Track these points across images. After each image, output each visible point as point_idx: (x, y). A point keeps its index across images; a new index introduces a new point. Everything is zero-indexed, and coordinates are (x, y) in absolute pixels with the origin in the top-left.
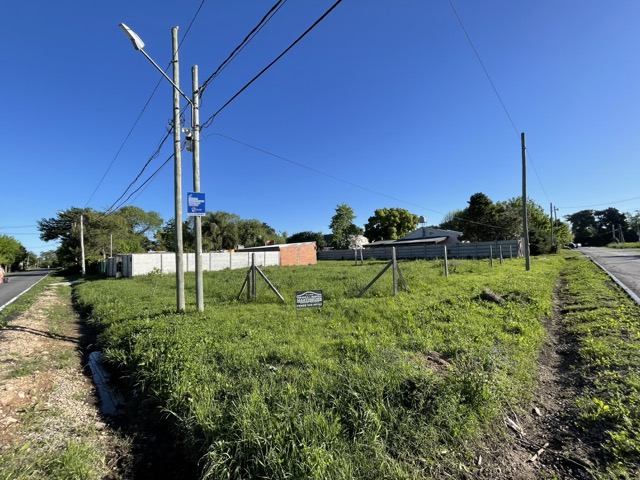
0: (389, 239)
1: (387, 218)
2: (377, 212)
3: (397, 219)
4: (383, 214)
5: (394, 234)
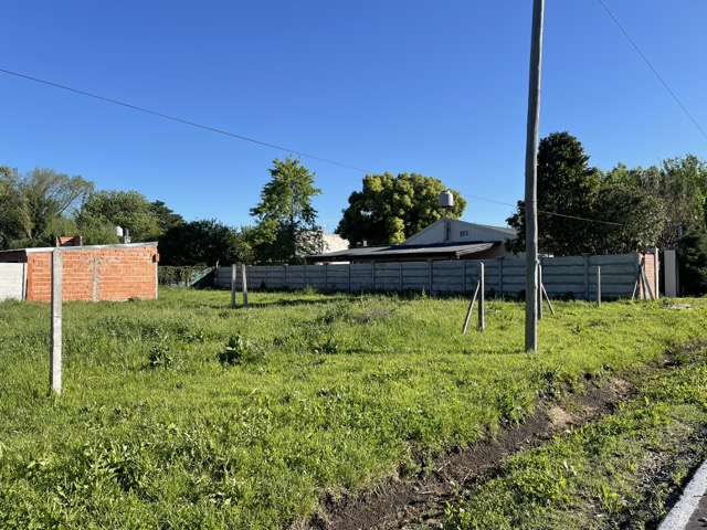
1: (387, 194)
5: (397, 234)
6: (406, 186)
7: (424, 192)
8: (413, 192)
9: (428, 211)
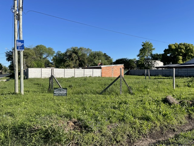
0: (176, 63)
1: (176, 50)
2: (170, 46)
3: (183, 50)
4: (173, 47)
5: (180, 61)
6: (182, 47)
7: (188, 48)
8: (184, 48)
9: (190, 54)
